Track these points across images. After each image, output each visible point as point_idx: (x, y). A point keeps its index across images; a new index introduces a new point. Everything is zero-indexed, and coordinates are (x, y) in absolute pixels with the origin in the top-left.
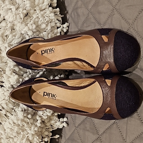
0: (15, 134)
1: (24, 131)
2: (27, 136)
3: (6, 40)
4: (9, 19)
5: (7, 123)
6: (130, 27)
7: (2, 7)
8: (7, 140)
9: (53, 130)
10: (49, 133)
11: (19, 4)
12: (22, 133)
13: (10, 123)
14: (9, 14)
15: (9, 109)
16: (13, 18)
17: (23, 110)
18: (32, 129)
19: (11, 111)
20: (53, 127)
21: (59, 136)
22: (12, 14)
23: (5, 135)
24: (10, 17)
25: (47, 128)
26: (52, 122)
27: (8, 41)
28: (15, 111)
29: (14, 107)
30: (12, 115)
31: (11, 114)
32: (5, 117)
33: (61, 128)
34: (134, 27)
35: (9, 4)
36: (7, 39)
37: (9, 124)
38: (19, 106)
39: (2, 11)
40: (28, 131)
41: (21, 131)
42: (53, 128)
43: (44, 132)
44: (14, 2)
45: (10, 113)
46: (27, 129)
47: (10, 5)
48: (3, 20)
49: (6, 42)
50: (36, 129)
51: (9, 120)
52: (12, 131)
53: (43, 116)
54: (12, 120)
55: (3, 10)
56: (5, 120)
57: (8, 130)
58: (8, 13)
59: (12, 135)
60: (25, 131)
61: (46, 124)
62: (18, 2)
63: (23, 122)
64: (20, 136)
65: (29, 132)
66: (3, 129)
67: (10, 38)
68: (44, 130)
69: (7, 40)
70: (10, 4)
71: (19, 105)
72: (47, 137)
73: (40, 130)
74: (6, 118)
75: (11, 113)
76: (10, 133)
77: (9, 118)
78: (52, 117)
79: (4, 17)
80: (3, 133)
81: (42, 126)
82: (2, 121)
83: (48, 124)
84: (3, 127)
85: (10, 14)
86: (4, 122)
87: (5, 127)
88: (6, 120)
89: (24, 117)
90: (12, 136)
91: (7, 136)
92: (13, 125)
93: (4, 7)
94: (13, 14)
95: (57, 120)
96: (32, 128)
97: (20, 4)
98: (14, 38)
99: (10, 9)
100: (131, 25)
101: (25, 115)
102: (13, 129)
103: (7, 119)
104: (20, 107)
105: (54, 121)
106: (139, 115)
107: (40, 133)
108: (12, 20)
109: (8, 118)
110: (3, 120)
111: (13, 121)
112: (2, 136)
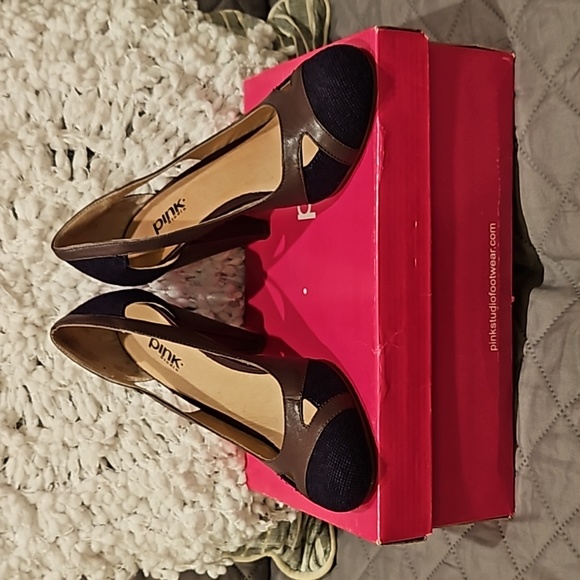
7: (180, 107)
8: (209, 465)
11: (224, 96)
14: (201, 125)
22: (208, 124)
35: (197, 100)
39: (179, 119)
44: (210, 91)
47: (200, 101)
48: (185, 142)
55: (182, 116)
58: (195, 125)
62: (220, 92)
70: (199, 98)
79: (185, 134)
80: (197, 446)
93: (185, 108)
97: (226, 94)
99: (201, 112)
106: (547, 379)
112: (196, 455)
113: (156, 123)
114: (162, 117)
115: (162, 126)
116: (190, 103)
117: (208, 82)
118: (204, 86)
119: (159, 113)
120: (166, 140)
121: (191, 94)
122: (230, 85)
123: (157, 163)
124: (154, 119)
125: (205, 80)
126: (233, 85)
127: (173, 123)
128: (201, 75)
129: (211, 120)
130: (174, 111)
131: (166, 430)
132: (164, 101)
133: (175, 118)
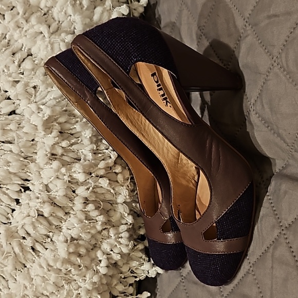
0: (51, 288)
1: (70, 283)
2: (75, 292)
3: (33, 95)
4: (38, 53)
5: (35, 266)
6: (273, 63)
7: (24, 29)
9: (135, 281)
10: (127, 287)
11: (59, 22)
12: (66, 287)
13: (41, 266)
15: (41, 238)
16: (45, 50)
17: (67, 240)
18: (88, 279)
19: (44, 241)
20: (135, 275)
21: (149, 294)
22: (44, 42)
23: (31, 290)
24: (40, 50)
25: (123, 277)
26: (134, 265)
27: (38, 97)
28: (51, 240)
29: (48, 233)
30: (47, 249)
31: (44, 246)
32: (32, 252)
33: (153, 276)
34: (282, 63)
35: (38, 23)
36: (36, 92)
37: (38, 267)
38: (61, 231)
39: (24, 38)
40: (79, 284)
41: (64, 282)
42: (136, 277)
43: (116, 285)
44: (50, 18)
45: (42, 244)
46: (76, 279)
47: (39, 25)
48: (28, 56)
49: (35, 98)
50: (95, 279)
51: (40, 258)
52: (46, 282)
53: (111, 252)
54: (45, 259)
55: (26, 36)
56: (32, 259)
57: (38, 281)
58: (35, 42)
59: (46, 290)
60: (73, 283)
61: (121, 267)
62: (56, 18)
63: (66, 264)
64: (62, 292)
65: (82, 285)
66: (27, 278)
67: (41, 91)
68: (115, 282)
69: (35, 96)
70: (40, 22)
71: (60, 229)
72: (123, 295)
73: (104, 281)
74: (34, 254)
75: (44, 244)
76: (41, 285)
77: (40, 254)
78: (133, 253)
79: (29, 49)
80: (27, 284)
81: (111, 274)
82: (26, 261)
83: (125, 269)
84: (29, 273)
85: (40, 43)
86: (31, 264)
87: (32, 274)
88: (34, 259)
89: (70, 253)
90: (45, 293)
91: (35, 291)
92: (46, 270)
93: (28, 30)
94: (46, 43)
95: (144, 259)
96: (88, 276)
98: (49, 89)
99: (41, 33)
100: (275, 58)
101: (71, 250)
102: (47, 277)
103: (37, 258)
104: (62, 233)
105: (138, 263)
107: (106, 288)
108: (46, 56)
109: (38, 256)
110: (28, 259)
111: (47, 261)
112: (26, 292)
113: (7, 41)
114: (12, 36)
115: (11, 43)
116: (33, 26)
117: (48, 11)
118: (45, 14)
119: (9, 33)
120: (14, 54)
121: (33, 20)
122: (63, 13)
123: (6, 71)
124: (5, 37)
125: (46, 10)
126: (66, 13)
127: (20, 41)
128: (42, 6)
129: (47, 39)
130: (20, 32)
131: (5, 273)
132: (12, 25)
133: (21, 37)
